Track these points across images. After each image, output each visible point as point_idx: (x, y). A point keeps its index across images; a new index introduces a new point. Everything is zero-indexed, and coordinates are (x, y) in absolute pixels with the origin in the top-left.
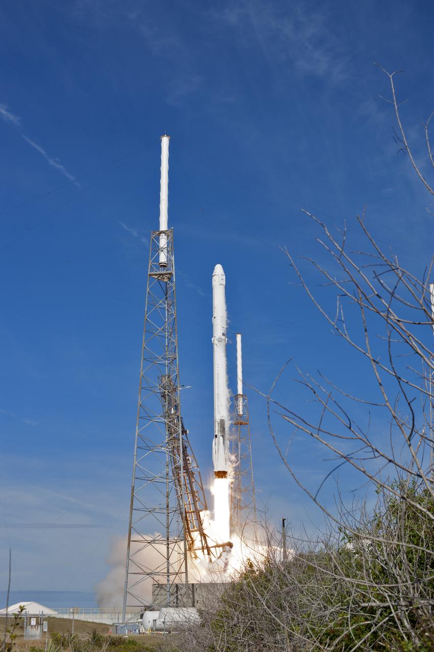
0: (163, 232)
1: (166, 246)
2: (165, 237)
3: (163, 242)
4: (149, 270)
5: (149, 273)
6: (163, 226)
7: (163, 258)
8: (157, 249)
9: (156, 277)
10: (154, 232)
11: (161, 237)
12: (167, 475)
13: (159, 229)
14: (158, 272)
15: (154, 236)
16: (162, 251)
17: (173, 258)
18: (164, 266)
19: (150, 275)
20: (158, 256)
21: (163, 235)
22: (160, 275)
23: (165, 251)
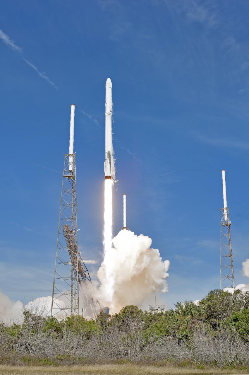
0: (71, 155)
1: (72, 162)
2: (72, 157)
3: (71, 159)
4: (63, 174)
5: (63, 176)
6: (71, 151)
7: (71, 168)
8: (67, 163)
9: (67, 177)
10: (67, 154)
11: (70, 157)
12: (72, 276)
13: (69, 153)
14: (68, 175)
15: (66, 156)
16: (70, 164)
17: (75, 168)
18: (71, 172)
19: (64, 177)
20: (68, 167)
21: (71, 156)
22: (69, 177)
23: (72, 164)
